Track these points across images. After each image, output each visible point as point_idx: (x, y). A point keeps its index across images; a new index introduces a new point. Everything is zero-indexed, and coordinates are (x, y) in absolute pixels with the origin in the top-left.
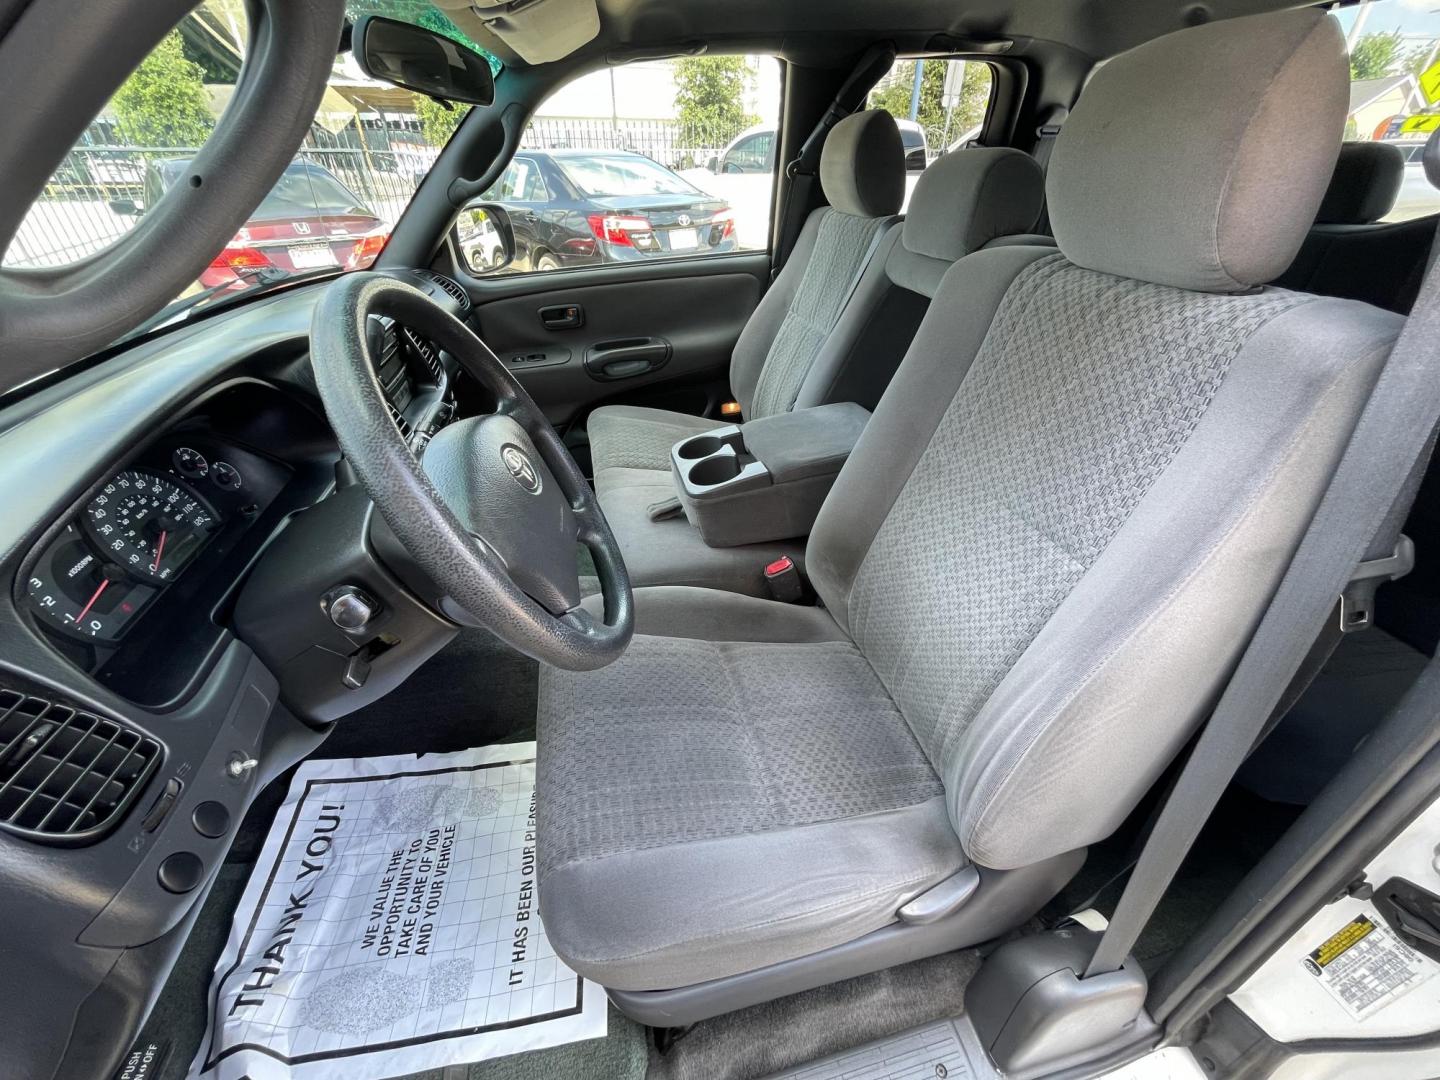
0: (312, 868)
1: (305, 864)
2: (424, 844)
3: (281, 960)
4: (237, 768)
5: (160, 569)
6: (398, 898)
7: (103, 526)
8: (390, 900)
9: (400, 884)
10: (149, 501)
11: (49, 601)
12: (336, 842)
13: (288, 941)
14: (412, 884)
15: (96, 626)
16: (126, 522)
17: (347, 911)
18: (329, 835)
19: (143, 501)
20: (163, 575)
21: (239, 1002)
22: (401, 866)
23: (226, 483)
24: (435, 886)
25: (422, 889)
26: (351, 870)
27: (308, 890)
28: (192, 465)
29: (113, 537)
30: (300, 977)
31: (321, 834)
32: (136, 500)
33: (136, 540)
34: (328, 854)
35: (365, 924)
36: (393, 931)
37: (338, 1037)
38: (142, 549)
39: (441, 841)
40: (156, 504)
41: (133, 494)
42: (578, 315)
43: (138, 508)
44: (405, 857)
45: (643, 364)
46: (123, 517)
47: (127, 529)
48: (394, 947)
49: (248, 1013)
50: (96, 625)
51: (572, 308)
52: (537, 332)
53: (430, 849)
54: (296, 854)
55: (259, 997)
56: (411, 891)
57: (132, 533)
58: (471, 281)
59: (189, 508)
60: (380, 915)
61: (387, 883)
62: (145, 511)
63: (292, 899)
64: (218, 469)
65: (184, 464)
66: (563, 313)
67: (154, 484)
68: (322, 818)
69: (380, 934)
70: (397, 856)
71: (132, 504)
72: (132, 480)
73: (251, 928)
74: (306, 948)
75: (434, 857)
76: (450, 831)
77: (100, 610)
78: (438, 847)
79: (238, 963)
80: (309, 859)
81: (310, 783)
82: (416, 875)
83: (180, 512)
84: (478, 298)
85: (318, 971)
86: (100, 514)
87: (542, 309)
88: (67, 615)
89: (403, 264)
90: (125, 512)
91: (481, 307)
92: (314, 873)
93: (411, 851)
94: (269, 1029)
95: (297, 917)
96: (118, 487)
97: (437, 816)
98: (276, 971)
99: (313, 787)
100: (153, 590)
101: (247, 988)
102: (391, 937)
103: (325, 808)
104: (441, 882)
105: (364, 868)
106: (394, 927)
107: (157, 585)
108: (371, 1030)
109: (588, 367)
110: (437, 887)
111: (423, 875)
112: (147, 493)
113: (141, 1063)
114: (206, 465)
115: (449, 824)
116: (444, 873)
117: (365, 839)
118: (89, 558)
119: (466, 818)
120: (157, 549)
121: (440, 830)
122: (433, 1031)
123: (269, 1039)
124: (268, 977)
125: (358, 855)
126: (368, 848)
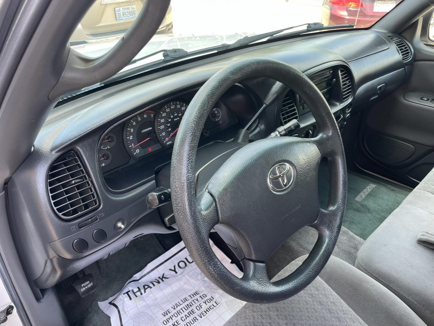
0: (175, 271)
1: (174, 267)
2: (206, 299)
3: (145, 292)
4: (120, 224)
5: (169, 141)
6: (183, 309)
7: (162, 119)
8: (181, 307)
9: (188, 305)
11: (131, 137)
12: (187, 268)
13: (151, 287)
14: (190, 310)
16: (170, 120)
17: (170, 296)
18: (187, 263)
19: (180, 114)
20: (168, 143)
21: (127, 293)
22: (194, 298)
24: (195, 318)
25: (191, 315)
26: (182, 283)
27: (167, 277)
29: (162, 124)
30: (145, 303)
31: (186, 261)
32: (178, 114)
33: (169, 128)
34: (181, 270)
35: (169, 307)
36: (172, 319)
38: (168, 131)
39: (210, 304)
41: (179, 111)
44: (197, 297)
46: (170, 118)
47: (169, 122)
49: (126, 299)
50: (138, 151)
53: (205, 303)
54: (174, 261)
55: (132, 297)
56: (188, 311)
57: (169, 125)
58: (421, 46)
60: (175, 309)
61: (186, 300)
62: (178, 118)
63: (163, 275)
64: (215, 111)
69: (169, 316)
70: (196, 293)
71: (176, 115)
72: (182, 106)
73: (149, 273)
74: (152, 296)
75: (204, 307)
76: (216, 303)
77: (143, 147)
78: (209, 305)
79: (138, 280)
80: (177, 266)
82: (194, 307)
84: (419, 56)
85: (149, 307)
86: (164, 115)
88: (133, 144)
90: (172, 117)
91: (418, 62)
92: (174, 273)
93: (200, 297)
94: (126, 310)
95: (159, 282)
96: (176, 107)
97: (218, 293)
98: (141, 294)
100: (162, 147)
101: (133, 291)
102: (170, 320)
104: (197, 320)
105: (186, 286)
106: (174, 318)
110: (195, 319)
111: (196, 310)
113: (87, 285)
115: (218, 300)
116: (201, 317)
117: (194, 277)
118: (151, 128)
119: (224, 304)
120: (173, 133)
121: (214, 299)
123: (124, 313)
124: (139, 293)
125: (188, 280)
126: (192, 281)
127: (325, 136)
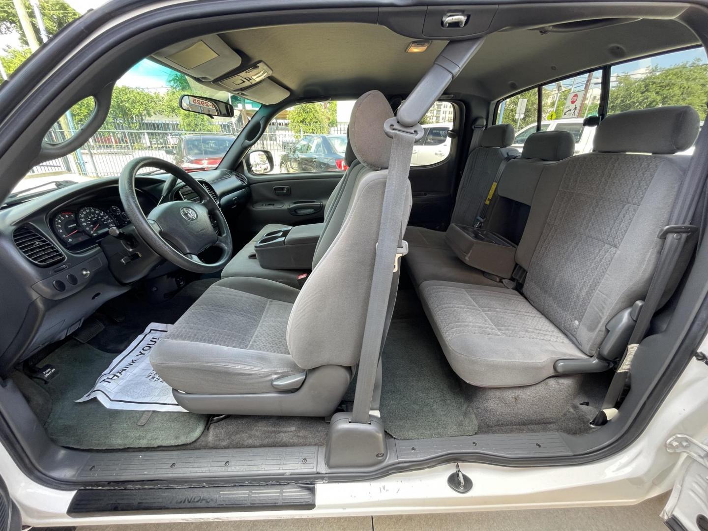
0: (142, 354)
1: (140, 352)
3: (121, 374)
4: (84, 273)
5: (94, 233)
7: (82, 219)
10: (98, 216)
11: (61, 231)
12: (152, 349)
13: (125, 370)
15: (70, 240)
16: (89, 219)
17: (146, 367)
18: (151, 346)
19: (96, 216)
20: (94, 235)
21: (104, 380)
23: (124, 218)
27: (138, 359)
28: (115, 211)
29: (84, 222)
30: (125, 381)
31: (149, 345)
32: (94, 215)
33: (90, 224)
34: (148, 351)
35: (150, 371)
36: (157, 375)
37: (127, 398)
38: (91, 227)
40: (100, 218)
41: (94, 213)
42: (288, 190)
43: (94, 217)
45: (312, 210)
46: (89, 218)
47: (89, 221)
48: (155, 379)
49: (105, 384)
51: (286, 187)
52: (270, 195)
54: (139, 349)
55: (110, 381)
57: (90, 223)
58: (249, 175)
59: (109, 221)
62: (96, 218)
63: (133, 360)
64: (123, 214)
65: (113, 210)
66: (282, 189)
67: (101, 213)
68: (151, 341)
69: (152, 375)
71: (93, 216)
72: (95, 210)
73: (117, 365)
74: (130, 373)
77: (72, 237)
79: (109, 372)
80: (142, 351)
81: (151, 330)
83: (106, 221)
84: (251, 182)
85: (130, 381)
86: (83, 216)
87: (274, 187)
88: (64, 235)
89: (225, 168)
90: (90, 217)
91: (252, 185)
94: (109, 390)
95: (131, 365)
96: (90, 211)
98: (118, 377)
99: (152, 331)
100: (89, 237)
101: (108, 378)
102: (155, 376)
103: (153, 338)
107: (91, 236)
108: (138, 398)
109: (289, 209)
112: (98, 215)
114: (120, 212)
118: (75, 225)
120: (95, 228)
122: (155, 402)
123: (107, 392)
124: (115, 377)
127: (206, 201)
